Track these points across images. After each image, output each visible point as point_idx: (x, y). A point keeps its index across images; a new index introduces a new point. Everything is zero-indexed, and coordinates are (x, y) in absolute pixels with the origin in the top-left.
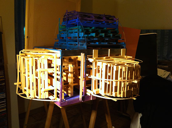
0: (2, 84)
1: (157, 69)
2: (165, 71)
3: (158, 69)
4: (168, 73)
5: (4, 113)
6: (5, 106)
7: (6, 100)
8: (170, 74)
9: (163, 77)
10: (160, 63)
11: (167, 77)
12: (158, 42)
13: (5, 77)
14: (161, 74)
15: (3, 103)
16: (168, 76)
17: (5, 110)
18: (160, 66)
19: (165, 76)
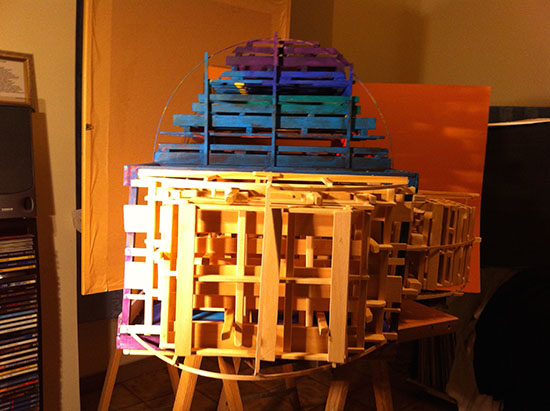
0: (28, 282)
5: (30, 378)
6: (36, 355)
7: (40, 338)
13: (37, 258)
15: (30, 346)
17: (34, 368)
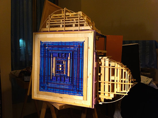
1: (140, 76)
2: (147, 77)
3: (142, 76)
4: (151, 79)
8: (152, 80)
9: (146, 83)
10: (143, 71)
11: (150, 84)
12: (140, 51)
14: (144, 81)
16: (151, 82)
18: (142, 73)
19: (148, 83)
